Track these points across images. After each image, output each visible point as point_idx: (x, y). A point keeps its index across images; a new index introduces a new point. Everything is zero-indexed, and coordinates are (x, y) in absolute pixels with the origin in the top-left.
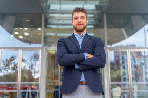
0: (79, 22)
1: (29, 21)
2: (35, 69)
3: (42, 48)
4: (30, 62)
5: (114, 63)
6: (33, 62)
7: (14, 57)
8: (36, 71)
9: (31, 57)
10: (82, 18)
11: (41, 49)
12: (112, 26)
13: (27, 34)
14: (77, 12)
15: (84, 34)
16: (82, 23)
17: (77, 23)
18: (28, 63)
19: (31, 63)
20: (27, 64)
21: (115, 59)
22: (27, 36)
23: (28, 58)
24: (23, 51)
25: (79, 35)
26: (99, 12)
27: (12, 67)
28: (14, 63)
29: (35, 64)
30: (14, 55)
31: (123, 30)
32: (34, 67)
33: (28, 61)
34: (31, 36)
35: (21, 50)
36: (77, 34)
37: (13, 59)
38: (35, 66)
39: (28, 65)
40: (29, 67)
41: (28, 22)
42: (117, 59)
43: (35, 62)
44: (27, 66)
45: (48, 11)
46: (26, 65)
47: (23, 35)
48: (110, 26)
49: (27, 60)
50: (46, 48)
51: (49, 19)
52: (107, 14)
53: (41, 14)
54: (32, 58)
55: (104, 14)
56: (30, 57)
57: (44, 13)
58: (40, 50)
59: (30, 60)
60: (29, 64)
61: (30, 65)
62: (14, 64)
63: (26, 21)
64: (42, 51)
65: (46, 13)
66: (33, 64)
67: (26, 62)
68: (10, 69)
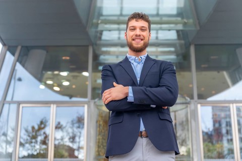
0: (136, 35)
1: (68, 58)
2: (79, 142)
3: (89, 102)
4: (70, 130)
5: (213, 133)
6: (75, 129)
7: (44, 121)
8: (80, 146)
9: (72, 121)
10: (142, 29)
11: (87, 104)
12: (206, 66)
13: (66, 83)
14: (134, 20)
15: (143, 56)
16: (142, 37)
17: (134, 36)
18: (67, 131)
19: (73, 133)
20: (65, 134)
21: (214, 125)
22: (67, 87)
23: (67, 123)
24: (57, 107)
25: (136, 59)
26: (183, 42)
27: (41, 140)
28: (44, 133)
29: (79, 134)
30: (45, 118)
31: (225, 74)
32: (77, 139)
33: (67, 128)
34: (74, 87)
35: (55, 106)
36: (134, 57)
37: (43, 126)
38: (80, 137)
39: (67, 136)
40: (70, 139)
41: (66, 60)
42: (217, 125)
43: (80, 130)
44: (65, 138)
45: (98, 42)
46: (64, 136)
47: (60, 85)
48: (203, 66)
49: (66, 126)
50: (95, 102)
51: (101, 55)
52: (195, 45)
53: (88, 46)
54: (75, 122)
55: (190, 45)
56: (70, 120)
57: (92, 45)
58: (86, 106)
59: (71, 126)
60: (68, 133)
61: (71, 135)
62: (45, 135)
63: (64, 58)
64: (89, 107)
65: (96, 45)
66: (75, 133)
67: (64, 130)
68: (38, 143)
